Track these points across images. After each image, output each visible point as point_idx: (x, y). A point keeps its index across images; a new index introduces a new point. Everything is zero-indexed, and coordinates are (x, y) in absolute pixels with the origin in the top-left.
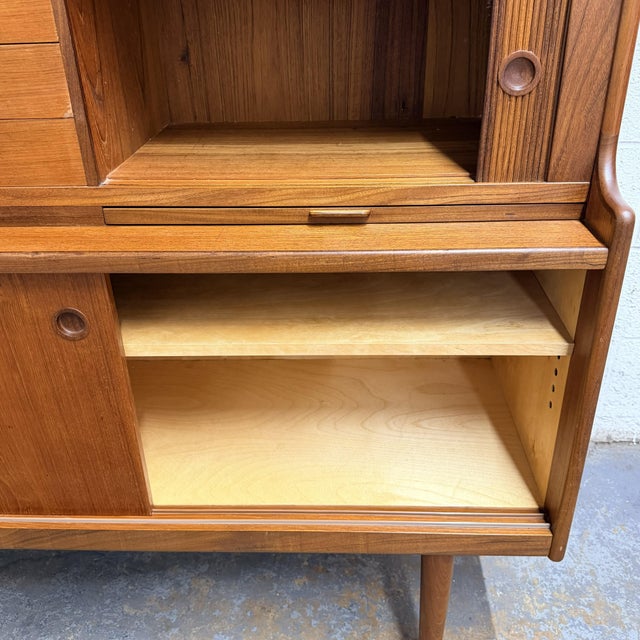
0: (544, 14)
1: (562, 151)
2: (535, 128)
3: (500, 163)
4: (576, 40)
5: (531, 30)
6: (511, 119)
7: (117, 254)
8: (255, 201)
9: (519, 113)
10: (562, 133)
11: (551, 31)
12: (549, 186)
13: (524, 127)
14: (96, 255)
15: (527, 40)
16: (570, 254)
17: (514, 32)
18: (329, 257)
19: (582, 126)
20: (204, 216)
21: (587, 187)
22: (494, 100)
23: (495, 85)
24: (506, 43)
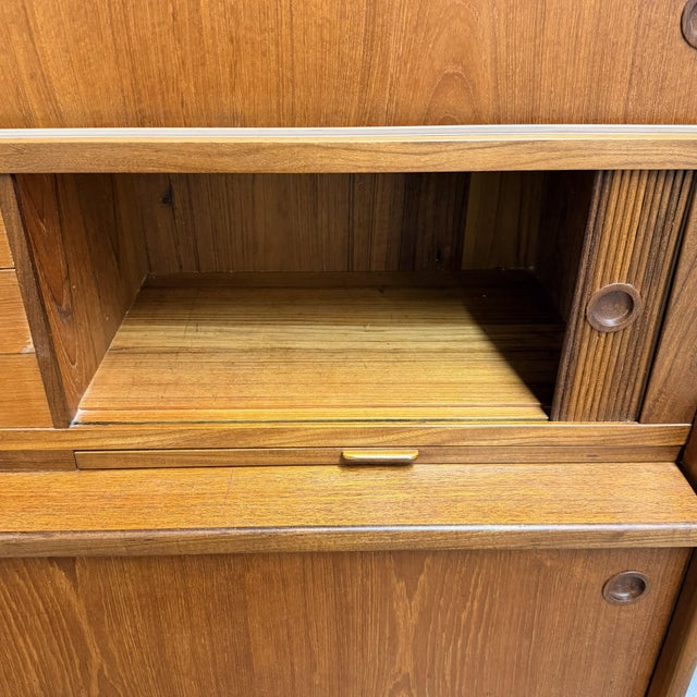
0: (649, 244)
1: (661, 392)
2: (628, 366)
3: (581, 402)
4: (688, 274)
5: (632, 261)
6: (599, 355)
7: (97, 536)
8: (272, 442)
9: (609, 349)
10: (662, 374)
11: (657, 261)
12: (642, 428)
13: (613, 365)
14: (69, 537)
15: (626, 272)
16: (674, 531)
17: (610, 264)
18: (373, 533)
19: (687, 365)
20: (207, 458)
21: (688, 430)
22: (579, 336)
23: (582, 320)
24: (600, 274)
